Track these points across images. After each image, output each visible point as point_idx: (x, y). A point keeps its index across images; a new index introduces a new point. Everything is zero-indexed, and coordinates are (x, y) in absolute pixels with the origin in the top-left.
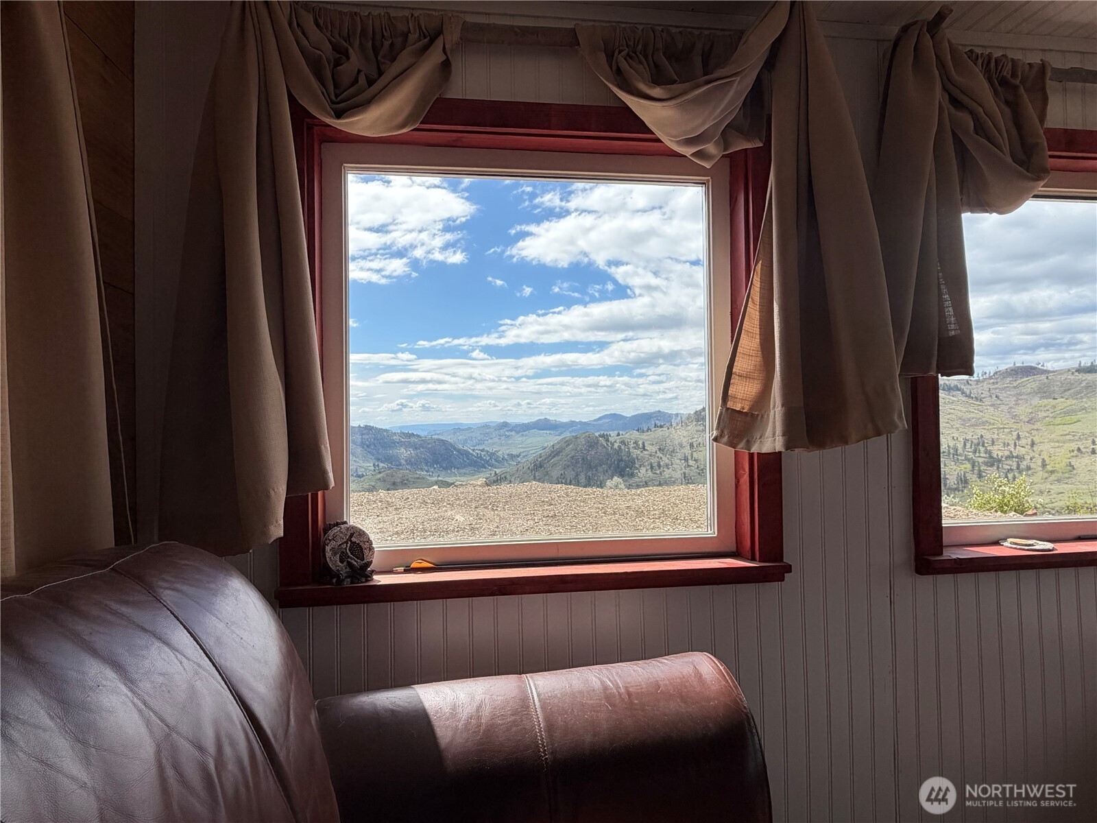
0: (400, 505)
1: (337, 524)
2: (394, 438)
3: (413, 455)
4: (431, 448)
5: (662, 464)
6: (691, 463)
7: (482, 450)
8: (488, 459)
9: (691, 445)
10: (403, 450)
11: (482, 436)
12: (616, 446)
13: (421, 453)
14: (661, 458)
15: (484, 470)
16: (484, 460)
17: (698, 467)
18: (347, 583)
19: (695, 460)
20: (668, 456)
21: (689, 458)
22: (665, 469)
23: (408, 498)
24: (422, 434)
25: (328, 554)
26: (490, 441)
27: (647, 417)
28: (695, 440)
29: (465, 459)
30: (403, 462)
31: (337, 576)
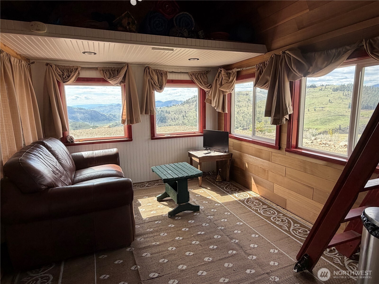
0: (79, 135)
1: (68, 136)
2: (75, 110)
3: (83, 116)
4: (90, 113)
5: (175, 118)
6: (185, 118)
7: (111, 114)
8: (113, 117)
9: (185, 112)
10: (78, 114)
11: (110, 109)
12: (160, 112)
13: (86, 115)
14: (175, 116)
15: (111, 121)
16: (111, 118)
17: (187, 119)
18: (71, 143)
19: (186, 117)
20: (177, 116)
21: (184, 116)
22: (177, 120)
23: (82, 132)
24: (86, 108)
25: (68, 140)
26: (113, 111)
27: (170, 102)
28: (186, 110)
29: (104, 118)
30: (79, 119)
31: (69, 142)
